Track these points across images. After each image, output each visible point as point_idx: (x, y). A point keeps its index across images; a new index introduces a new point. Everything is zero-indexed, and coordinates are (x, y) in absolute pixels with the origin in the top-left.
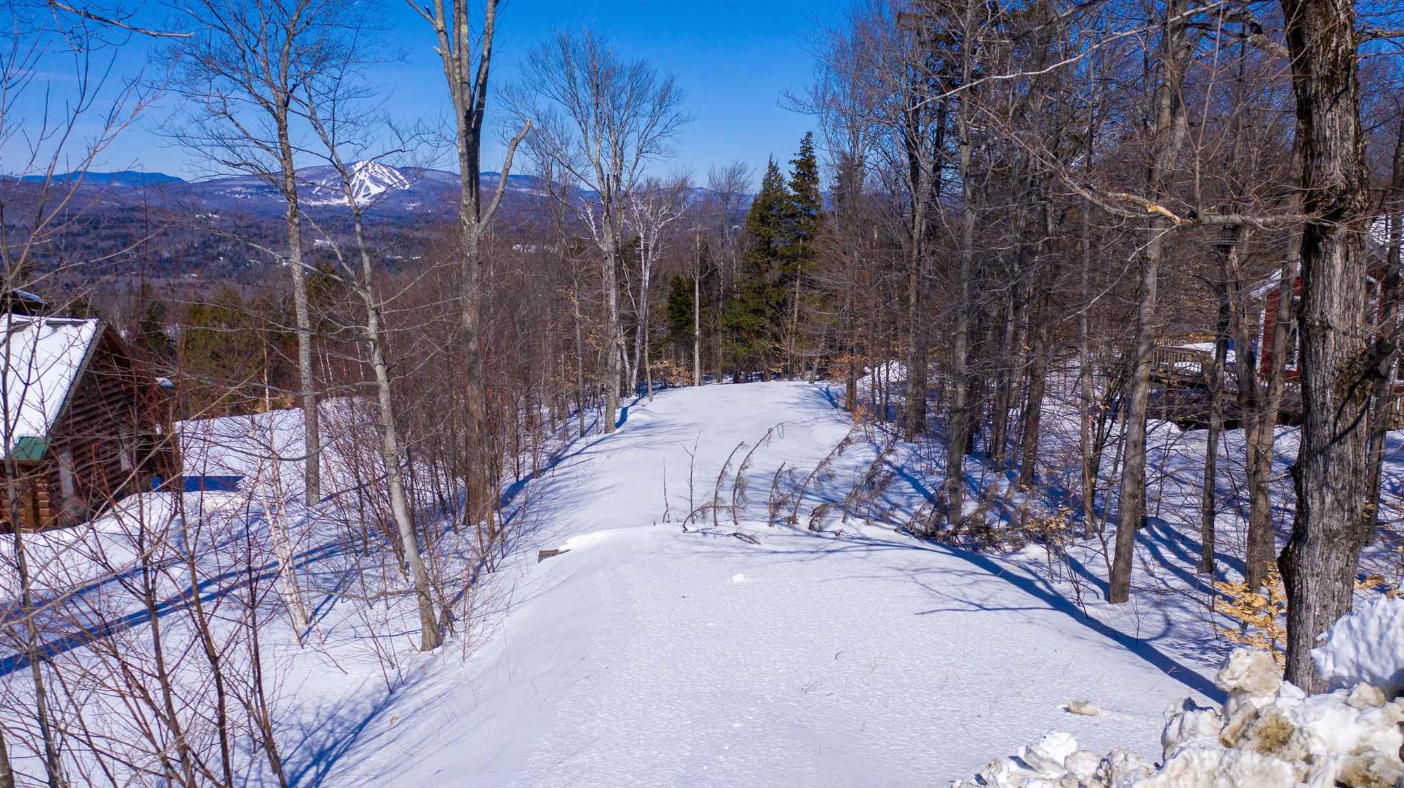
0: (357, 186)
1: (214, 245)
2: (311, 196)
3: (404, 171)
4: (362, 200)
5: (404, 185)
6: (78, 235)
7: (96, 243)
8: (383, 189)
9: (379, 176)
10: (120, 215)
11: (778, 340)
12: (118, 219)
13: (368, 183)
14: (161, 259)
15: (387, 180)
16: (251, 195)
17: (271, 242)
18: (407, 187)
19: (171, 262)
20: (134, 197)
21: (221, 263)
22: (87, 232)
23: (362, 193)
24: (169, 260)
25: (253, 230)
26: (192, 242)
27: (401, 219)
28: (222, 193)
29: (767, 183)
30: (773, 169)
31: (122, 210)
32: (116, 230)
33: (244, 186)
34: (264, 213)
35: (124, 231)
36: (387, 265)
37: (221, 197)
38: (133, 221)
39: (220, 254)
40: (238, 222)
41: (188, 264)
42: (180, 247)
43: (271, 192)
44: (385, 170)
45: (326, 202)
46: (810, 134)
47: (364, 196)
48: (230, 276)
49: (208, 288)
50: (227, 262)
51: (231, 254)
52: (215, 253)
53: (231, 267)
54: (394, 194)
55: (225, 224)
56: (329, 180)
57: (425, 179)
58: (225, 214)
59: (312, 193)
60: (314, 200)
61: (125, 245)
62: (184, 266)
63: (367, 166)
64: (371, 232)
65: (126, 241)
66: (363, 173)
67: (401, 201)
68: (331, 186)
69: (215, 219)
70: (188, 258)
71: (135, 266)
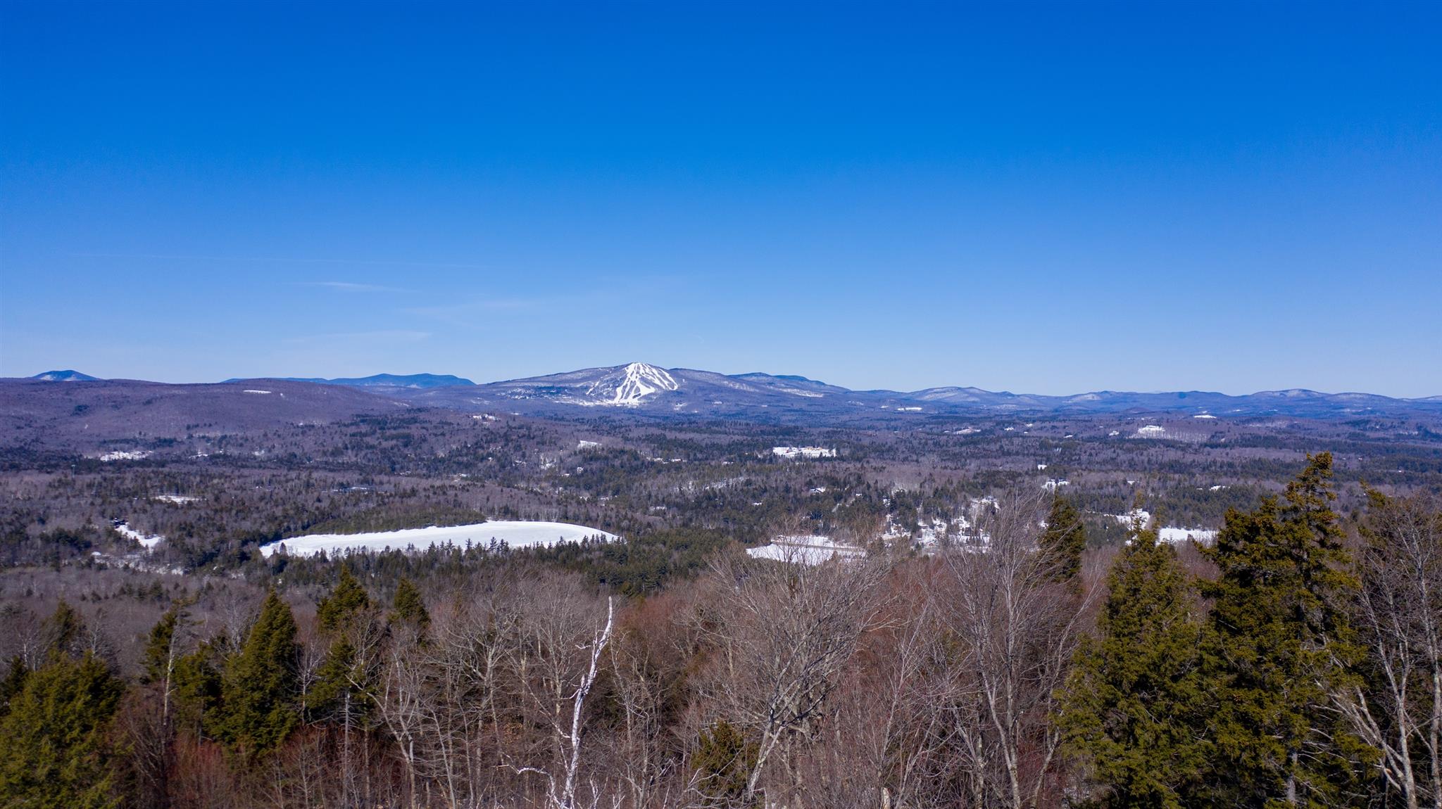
0: (628, 387)
1: (485, 446)
2: (584, 397)
3: (674, 372)
4: (633, 402)
5: (672, 386)
6: (366, 435)
7: (380, 443)
8: (652, 390)
9: (650, 378)
10: (407, 416)
12: (402, 420)
13: (638, 384)
14: (434, 460)
15: (657, 382)
16: (530, 395)
17: (538, 443)
18: (676, 388)
19: (444, 461)
20: (432, 398)
21: (489, 464)
22: (374, 432)
23: (633, 394)
24: (442, 460)
25: (524, 431)
26: (466, 442)
27: (668, 421)
28: (503, 394)
31: (409, 411)
32: (401, 431)
33: (523, 387)
34: (538, 413)
35: (406, 431)
36: (647, 467)
37: (502, 398)
38: (416, 422)
39: (489, 455)
40: (511, 423)
41: (459, 464)
42: (454, 447)
43: (547, 393)
44: (654, 370)
45: (598, 403)
47: (634, 397)
48: (496, 477)
49: (468, 491)
50: (494, 463)
51: (499, 455)
52: (485, 454)
53: (497, 467)
54: (668, 396)
55: (499, 425)
56: (602, 382)
57: (693, 380)
58: (501, 415)
59: (584, 394)
60: (587, 401)
61: (406, 445)
62: (455, 467)
63: (639, 368)
64: (635, 433)
65: (407, 441)
66: (635, 375)
67: (669, 402)
68: (604, 387)
69: (490, 420)
70: (460, 458)
71: (411, 465)
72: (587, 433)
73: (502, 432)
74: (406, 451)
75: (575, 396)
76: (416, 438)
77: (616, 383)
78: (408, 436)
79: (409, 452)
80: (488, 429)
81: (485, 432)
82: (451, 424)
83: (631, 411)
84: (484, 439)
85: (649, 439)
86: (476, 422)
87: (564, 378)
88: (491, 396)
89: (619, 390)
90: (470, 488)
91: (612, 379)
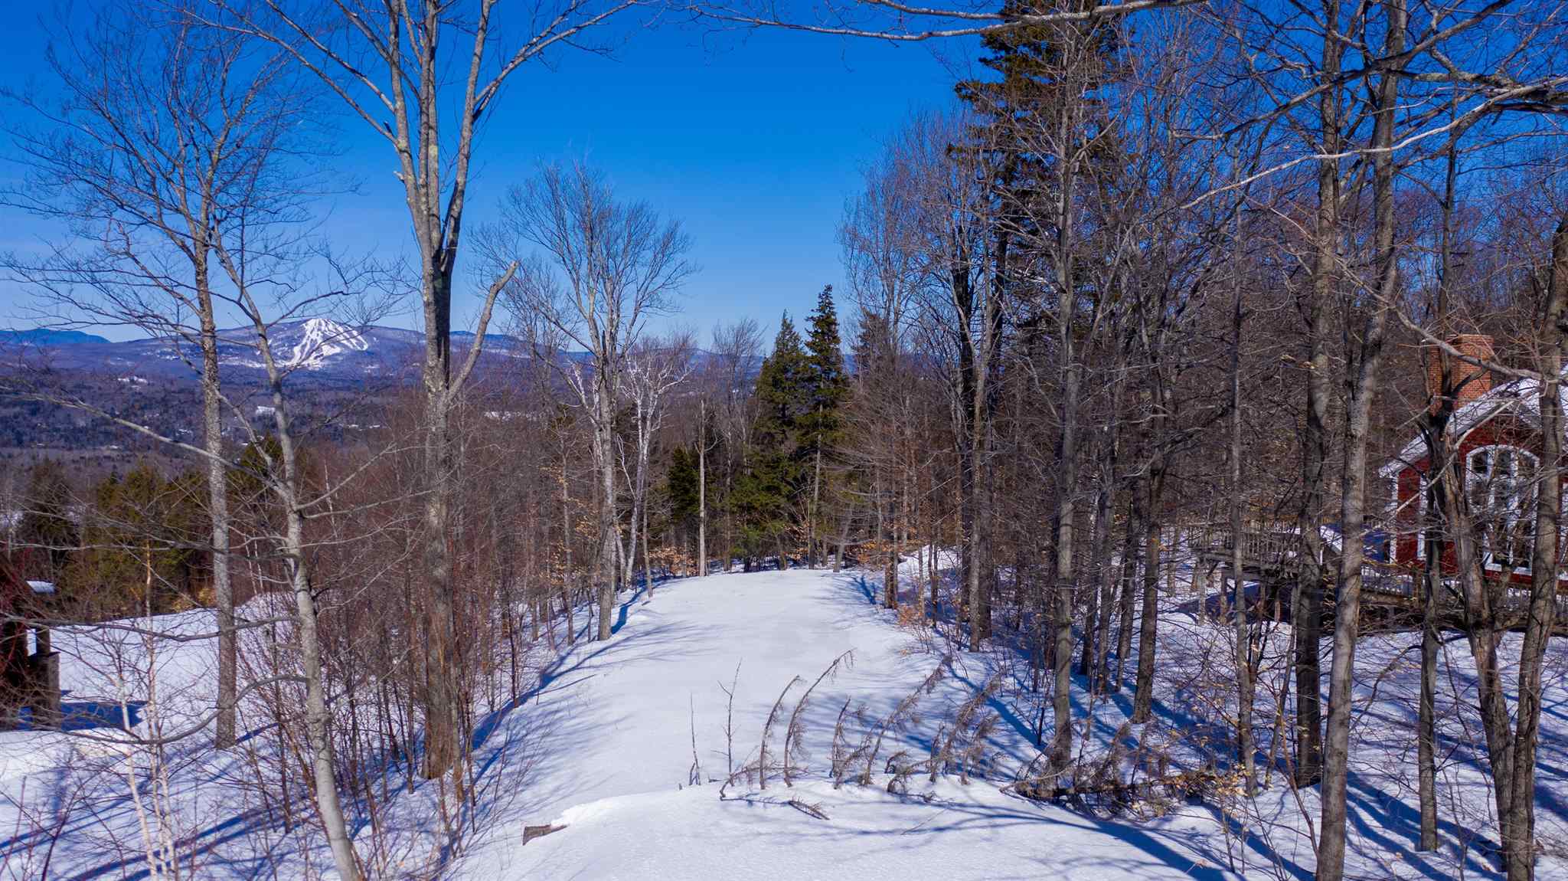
0: (308, 347)
1: (139, 412)
2: (254, 357)
3: (362, 330)
4: (314, 363)
5: (362, 345)
8: (338, 350)
9: (334, 336)
10: (29, 378)
11: (796, 522)
12: (24, 384)
13: (320, 343)
14: (75, 428)
15: (343, 340)
16: (185, 355)
18: (366, 347)
19: (87, 432)
20: (61, 359)
23: (314, 354)
24: (81, 430)
25: (185, 396)
26: (111, 409)
27: (355, 383)
28: (149, 353)
29: (780, 342)
30: (787, 327)
31: (31, 373)
32: (24, 396)
33: (175, 346)
37: (149, 358)
38: (44, 386)
40: (168, 386)
41: (107, 434)
42: (98, 415)
44: (338, 327)
45: (272, 364)
46: (829, 288)
47: (316, 358)
51: (156, 423)
54: (356, 356)
55: (152, 389)
56: (276, 340)
57: (383, 338)
58: (154, 377)
59: (254, 354)
60: (258, 362)
61: (33, 413)
62: (102, 437)
63: (320, 324)
64: (325, 397)
65: (36, 409)
66: (315, 332)
67: (359, 363)
68: (278, 347)
69: (141, 383)
70: (108, 427)
71: (44, 436)
72: (265, 398)
73: (159, 396)
74: (34, 421)
75: (243, 357)
76: (46, 404)
77: (293, 342)
78: (36, 403)
79: (37, 420)
80: (140, 394)
81: (138, 397)
82: (90, 388)
83: (312, 374)
84: (137, 405)
85: (338, 403)
86: (122, 386)
87: (227, 334)
88: (134, 356)
89: (297, 350)
90: (132, 459)
91: (288, 337)
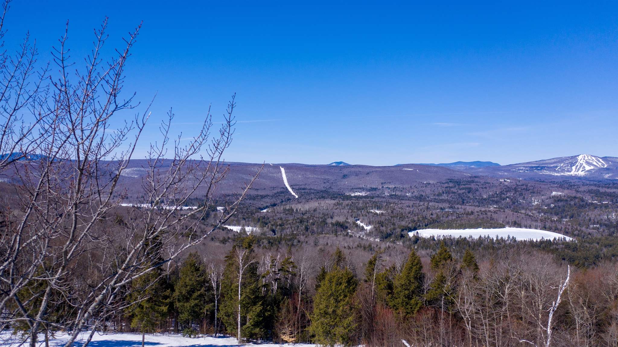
0: (579, 166)
1: (505, 193)
2: (555, 171)
3: (604, 159)
4: (581, 173)
5: (604, 165)
6: (452, 187)
7: (458, 191)
8: (592, 167)
9: (591, 161)
10: (469, 179)
12: (468, 181)
13: (584, 165)
14: (482, 199)
15: (595, 163)
16: (527, 170)
17: (531, 193)
18: (606, 166)
19: (486, 200)
20: (481, 172)
21: (507, 202)
22: (455, 186)
23: (581, 169)
24: (485, 199)
25: (524, 187)
26: (496, 192)
27: (601, 183)
28: (514, 170)
31: (470, 177)
32: (467, 186)
33: (524, 167)
34: (531, 179)
35: (469, 186)
36: (589, 205)
37: (514, 172)
38: (473, 182)
39: (507, 197)
40: (518, 183)
41: (493, 201)
42: (491, 193)
43: (536, 169)
44: (593, 158)
45: (562, 174)
47: (582, 171)
48: (510, 208)
49: (497, 213)
50: (509, 201)
51: (512, 197)
52: (505, 197)
53: (511, 203)
54: (601, 170)
55: (512, 184)
56: (565, 164)
57: (615, 162)
58: (513, 179)
59: (555, 170)
60: (556, 173)
61: (469, 192)
62: (491, 202)
63: (585, 157)
64: (582, 189)
65: (470, 190)
66: (582, 160)
67: (601, 173)
68: (566, 166)
69: (508, 182)
70: (493, 198)
71: (471, 201)
72: (556, 188)
73: (513, 187)
74: (469, 195)
75: (550, 171)
76: (473, 189)
77: (572, 164)
78: (470, 188)
79: (470, 195)
80: (507, 186)
81: (505, 187)
82: (489, 183)
83: (580, 178)
84: (505, 190)
85: (590, 192)
86: (501, 183)
87: (544, 162)
88: (508, 171)
89: (574, 168)
90: (498, 212)
91: (570, 163)
